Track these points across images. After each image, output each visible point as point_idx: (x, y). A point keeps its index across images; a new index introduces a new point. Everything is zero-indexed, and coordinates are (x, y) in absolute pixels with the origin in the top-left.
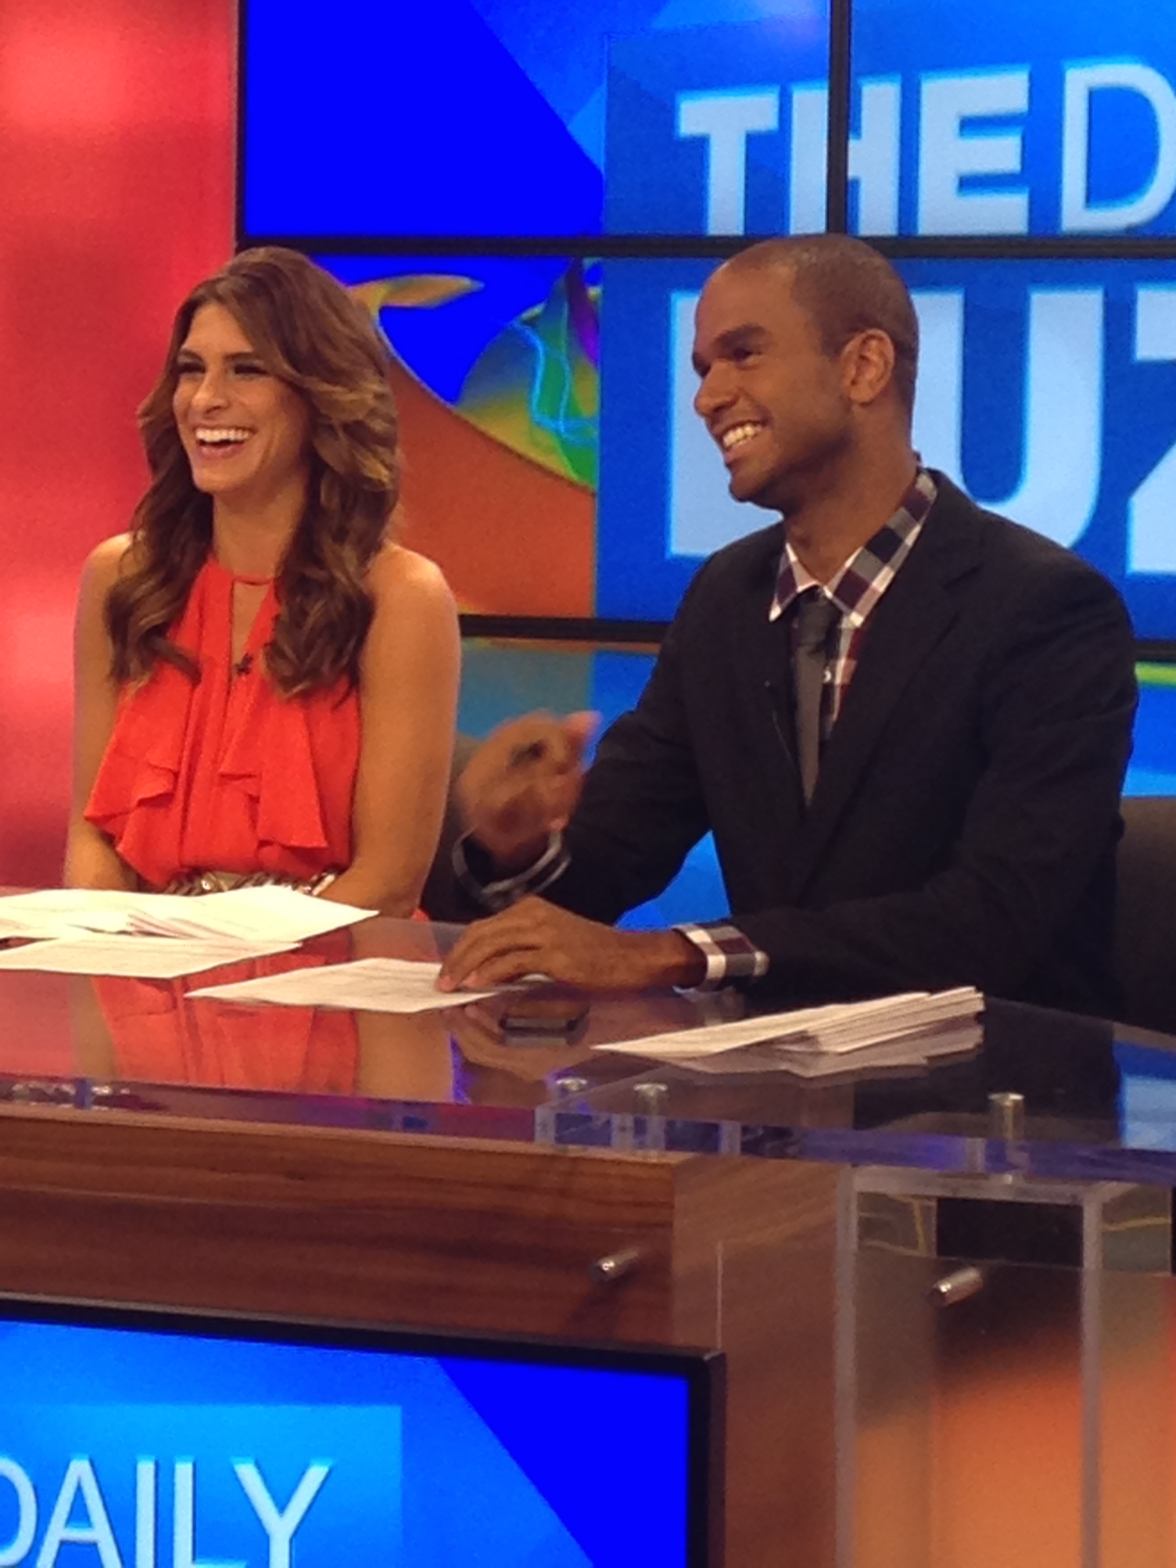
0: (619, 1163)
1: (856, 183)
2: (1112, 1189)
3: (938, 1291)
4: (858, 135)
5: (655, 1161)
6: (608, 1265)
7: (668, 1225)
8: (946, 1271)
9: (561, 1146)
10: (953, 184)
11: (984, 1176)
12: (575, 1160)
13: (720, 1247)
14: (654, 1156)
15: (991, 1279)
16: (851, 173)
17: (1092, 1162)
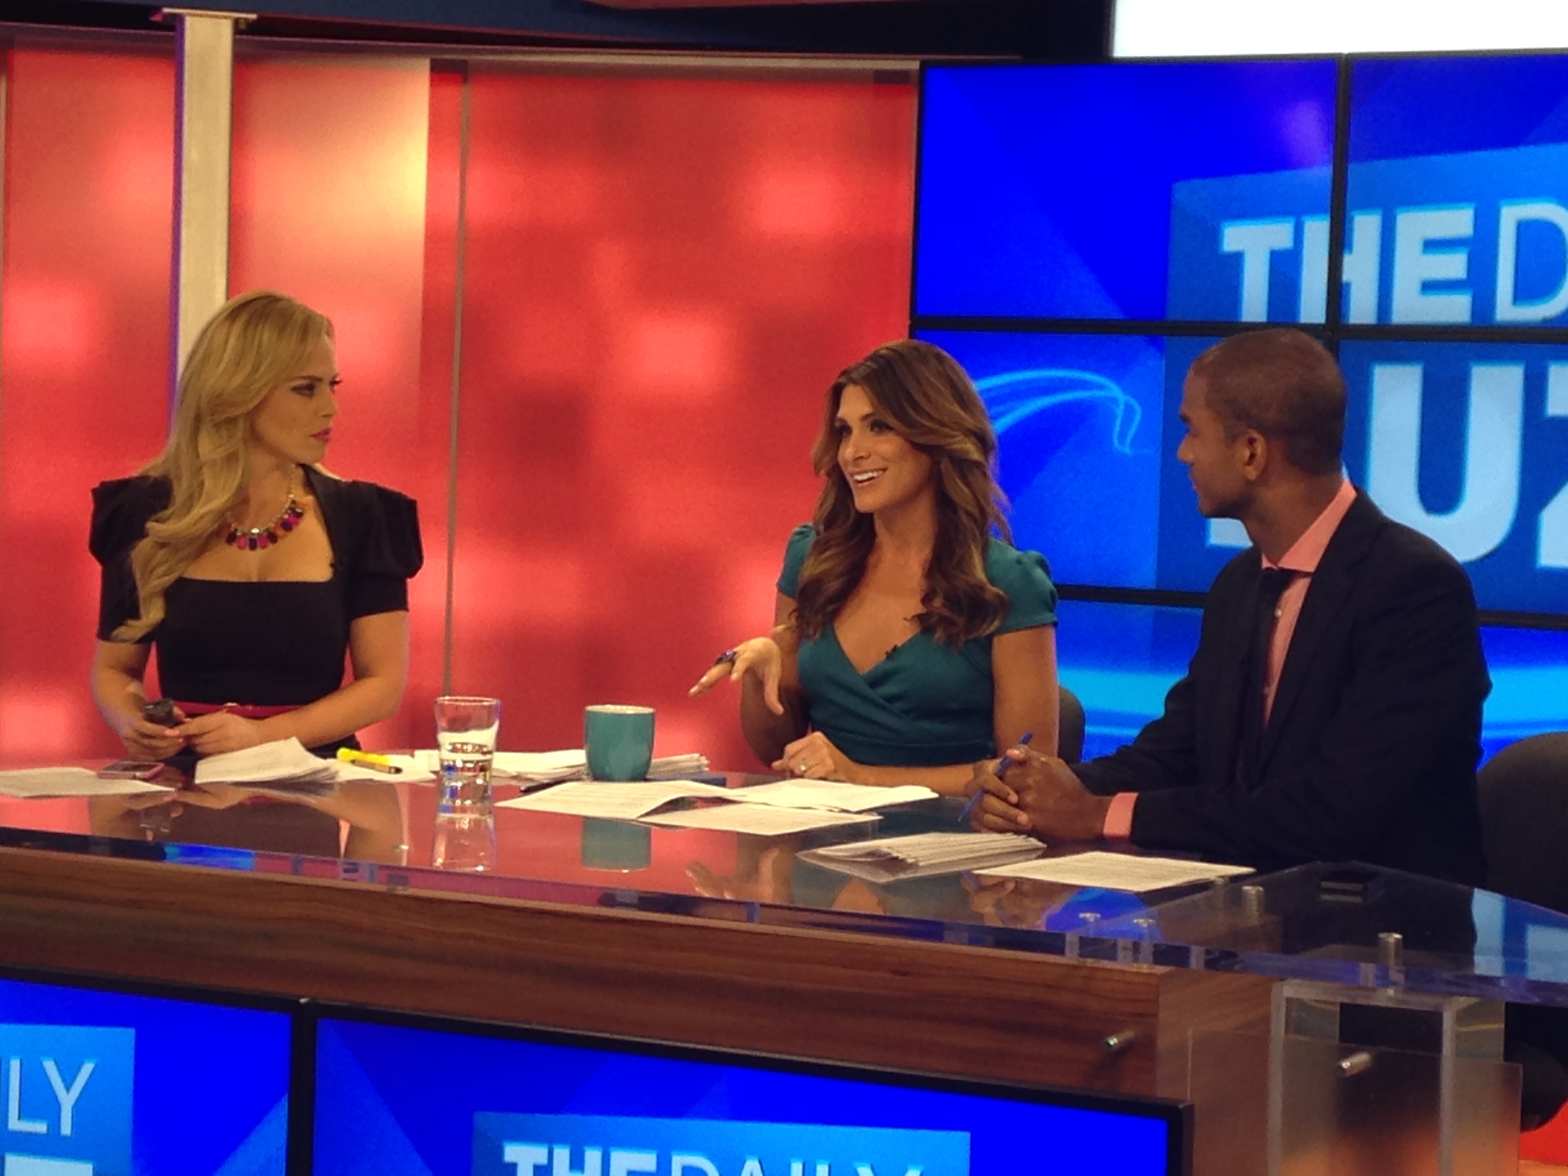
0: (1124, 972)
1: (1348, 285)
2: (1463, 1002)
3: (1341, 1068)
4: (1351, 251)
5: (1145, 971)
6: (1113, 1041)
7: (1155, 1015)
8: (1347, 1054)
9: (1082, 960)
10: (1417, 286)
11: (1374, 990)
12: (1093, 968)
13: (1190, 1033)
14: (1145, 968)
15: (1377, 1060)
16: (1345, 278)
17: (1449, 983)
